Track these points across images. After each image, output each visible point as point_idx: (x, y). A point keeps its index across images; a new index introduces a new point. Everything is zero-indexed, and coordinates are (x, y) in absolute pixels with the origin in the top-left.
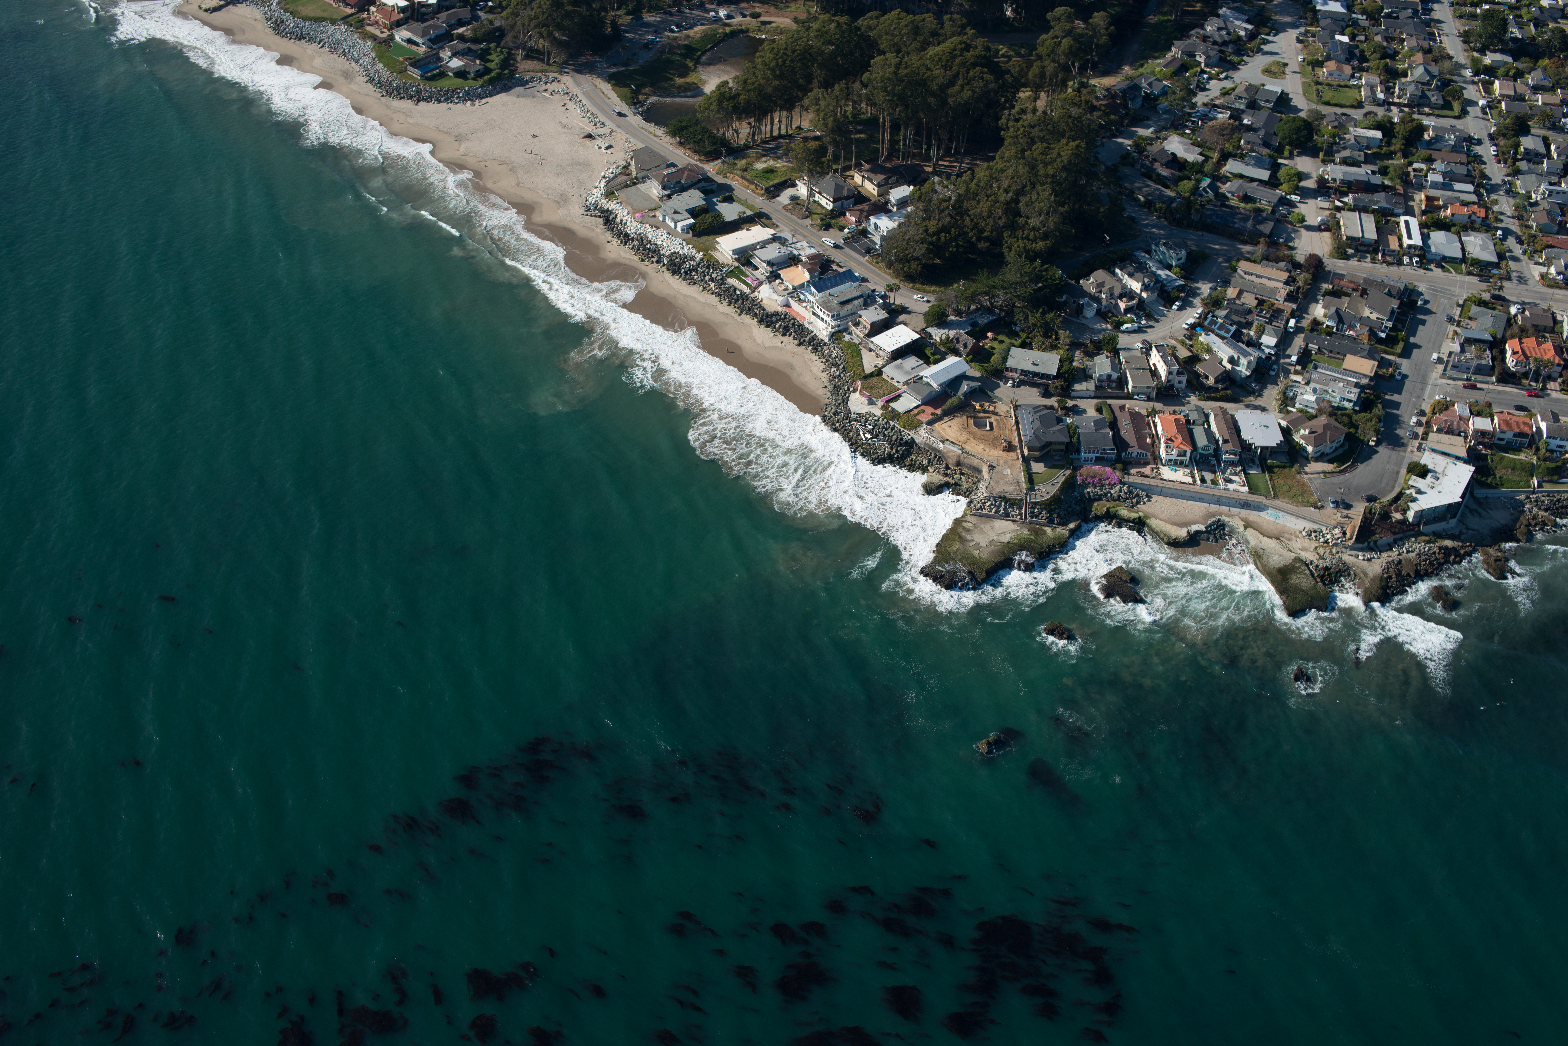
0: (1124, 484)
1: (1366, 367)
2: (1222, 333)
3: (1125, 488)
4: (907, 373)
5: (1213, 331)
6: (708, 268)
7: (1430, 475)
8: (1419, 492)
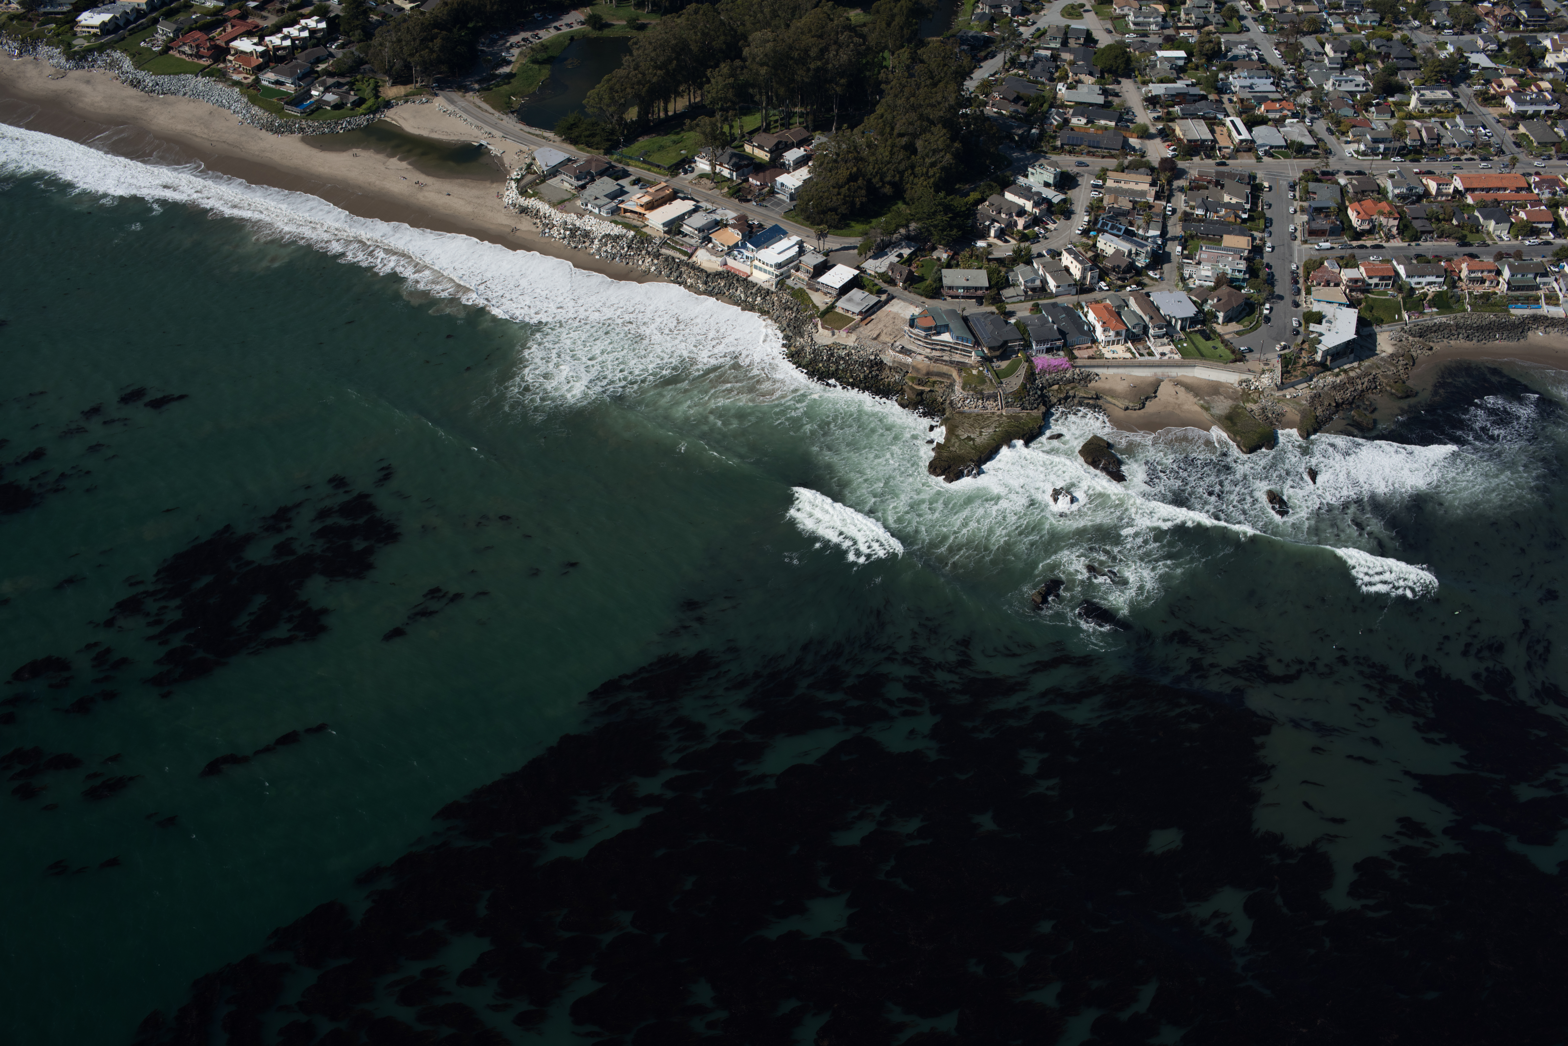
0: (1076, 367)
1: (1242, 242)
2: (1115, 232)
3: (1077, 370)
4: (858, 304)
5: (1107, 231)
6: (642, 243)
7: (1324, 321)
8: (1321, 335)
